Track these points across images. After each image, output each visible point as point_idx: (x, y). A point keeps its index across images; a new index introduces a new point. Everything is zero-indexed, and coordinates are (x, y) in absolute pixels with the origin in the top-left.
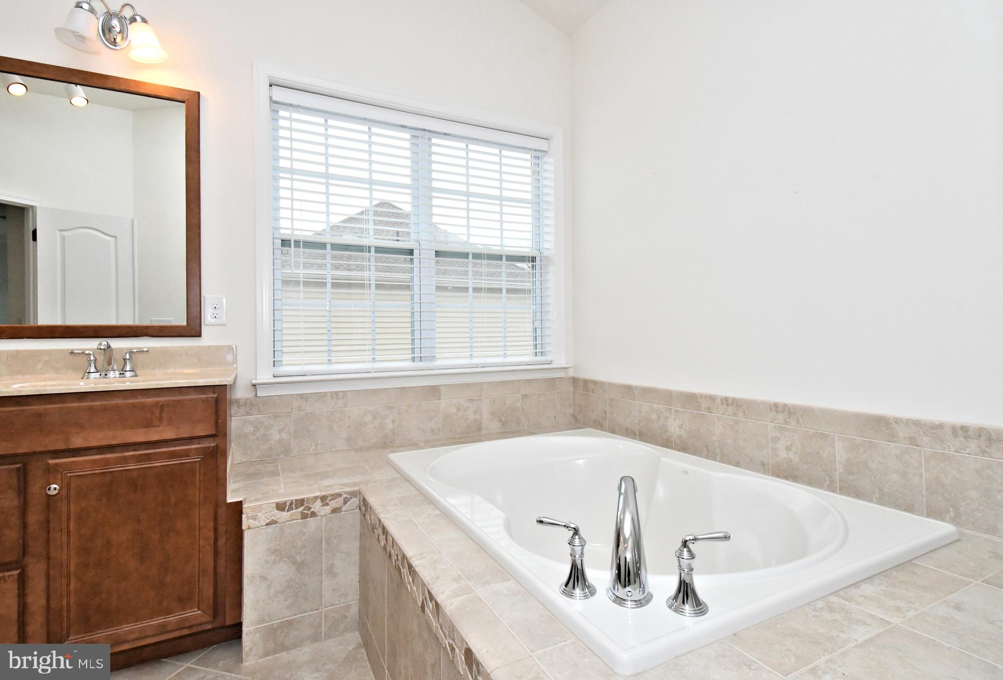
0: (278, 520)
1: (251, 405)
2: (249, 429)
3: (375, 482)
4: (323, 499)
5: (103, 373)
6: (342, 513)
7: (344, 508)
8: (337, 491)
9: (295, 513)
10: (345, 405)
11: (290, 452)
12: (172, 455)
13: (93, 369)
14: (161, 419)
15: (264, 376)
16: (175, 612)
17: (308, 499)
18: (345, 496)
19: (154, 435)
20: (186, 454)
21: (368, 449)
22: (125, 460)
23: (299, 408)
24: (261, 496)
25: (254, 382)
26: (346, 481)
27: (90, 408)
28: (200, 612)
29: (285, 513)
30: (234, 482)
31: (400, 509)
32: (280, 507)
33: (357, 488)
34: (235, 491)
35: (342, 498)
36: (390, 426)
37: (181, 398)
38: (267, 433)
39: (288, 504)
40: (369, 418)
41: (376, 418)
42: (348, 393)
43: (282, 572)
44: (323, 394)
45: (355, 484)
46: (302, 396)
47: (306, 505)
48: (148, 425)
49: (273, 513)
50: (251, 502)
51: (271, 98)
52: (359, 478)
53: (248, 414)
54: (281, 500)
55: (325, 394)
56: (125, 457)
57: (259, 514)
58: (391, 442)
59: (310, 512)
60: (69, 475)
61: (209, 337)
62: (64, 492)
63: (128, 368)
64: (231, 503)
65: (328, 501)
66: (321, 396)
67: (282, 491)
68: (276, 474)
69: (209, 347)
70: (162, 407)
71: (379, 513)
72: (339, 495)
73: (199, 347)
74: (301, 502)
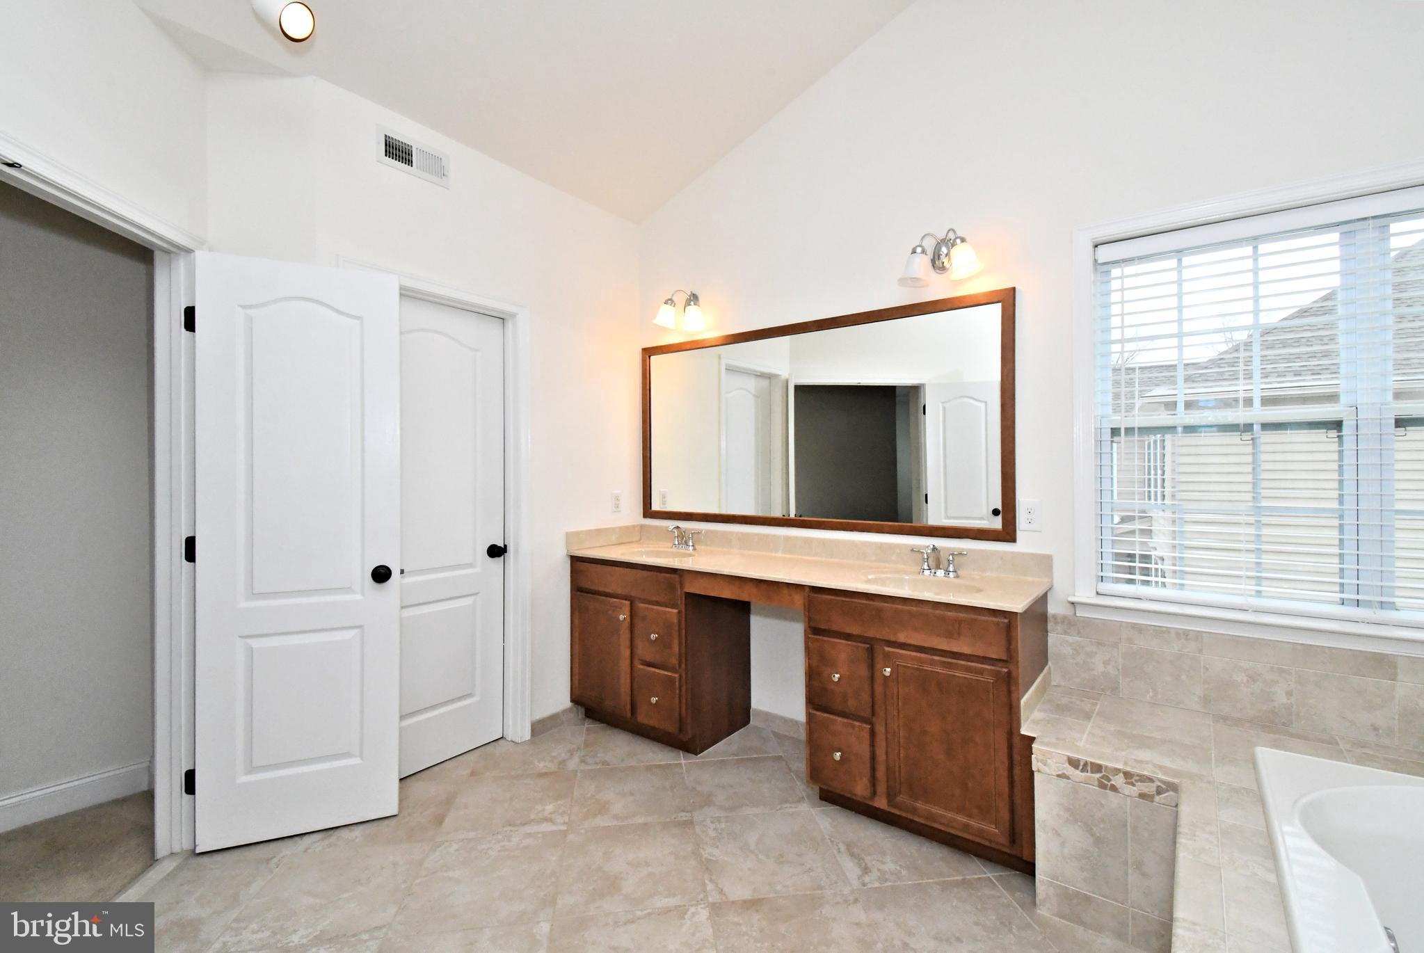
0: (1070, 777)
1: (1070, 623)
2: (1067, 651)
3: (1209, 782)
4: (1127, 775)
5: (933, 571)
6: (1154, 803)
7: (1157, 798)
8: (1146, 773)
9: (1090, 777)
10: (1200, 651)
11: (1119, 692)
12: (969, 670)
13: (926, 567)
14: (959, 634)
15: (1084, 595)
16: (973, 818)
17: (1106, 767)
18: (1159, 784)
19: (955, 647)
20: (980, 672)
21: (1238, 722)
22: (933, 663)
23: (1130, 641)
24: (1054, 740)
25: (1072, 599)
26: (1167, 762)
27: (909, 612)
28: (997, 831)
29: (1078, 772)
30: (1040, 710)
31: (1216, 842)
32: (1074, 763)
33: (1176, 781)
34: (1036, 722)
35: (1154, 785)
36: (1281, 699)
37: (976, 617)
38: (1088, 660)
39: (1082, 764)
40: (1240, 678)
41: (1254, 681)
42: (1204, 635)
43: (1076, 837)
44: (1164, 629)
45: (1177, 774)
46: (1134, 626)
47: (1104, 773)
48: (949, 636)
49: (1065, 766)
50: (1043, 743)
51: (1096, 261)
52: (1190, 766)
53: (1066, 633)
54: (1075, 756)
55: (1168, 630)
56: (933, 660)
57: (1049, 761)
58: (1284, 724)
59: (1109, 784)
60: (897, 663)
61: (1026, 542)
62: (894, 676)
63: (951, 569)
64: (1023, 735)
65: (1133, 780)
66: (1160, 632)
67: (1081, 744)
68: (1088, 717)
69: (1023, 554)
70: (960, 622)
71: (1180, 833)
72: (1151, 780)
73: (1012, 553)
74: (1097, 768)
